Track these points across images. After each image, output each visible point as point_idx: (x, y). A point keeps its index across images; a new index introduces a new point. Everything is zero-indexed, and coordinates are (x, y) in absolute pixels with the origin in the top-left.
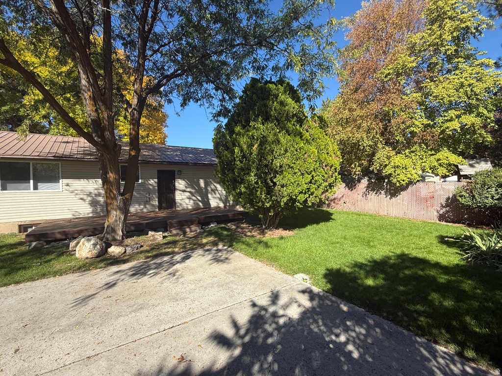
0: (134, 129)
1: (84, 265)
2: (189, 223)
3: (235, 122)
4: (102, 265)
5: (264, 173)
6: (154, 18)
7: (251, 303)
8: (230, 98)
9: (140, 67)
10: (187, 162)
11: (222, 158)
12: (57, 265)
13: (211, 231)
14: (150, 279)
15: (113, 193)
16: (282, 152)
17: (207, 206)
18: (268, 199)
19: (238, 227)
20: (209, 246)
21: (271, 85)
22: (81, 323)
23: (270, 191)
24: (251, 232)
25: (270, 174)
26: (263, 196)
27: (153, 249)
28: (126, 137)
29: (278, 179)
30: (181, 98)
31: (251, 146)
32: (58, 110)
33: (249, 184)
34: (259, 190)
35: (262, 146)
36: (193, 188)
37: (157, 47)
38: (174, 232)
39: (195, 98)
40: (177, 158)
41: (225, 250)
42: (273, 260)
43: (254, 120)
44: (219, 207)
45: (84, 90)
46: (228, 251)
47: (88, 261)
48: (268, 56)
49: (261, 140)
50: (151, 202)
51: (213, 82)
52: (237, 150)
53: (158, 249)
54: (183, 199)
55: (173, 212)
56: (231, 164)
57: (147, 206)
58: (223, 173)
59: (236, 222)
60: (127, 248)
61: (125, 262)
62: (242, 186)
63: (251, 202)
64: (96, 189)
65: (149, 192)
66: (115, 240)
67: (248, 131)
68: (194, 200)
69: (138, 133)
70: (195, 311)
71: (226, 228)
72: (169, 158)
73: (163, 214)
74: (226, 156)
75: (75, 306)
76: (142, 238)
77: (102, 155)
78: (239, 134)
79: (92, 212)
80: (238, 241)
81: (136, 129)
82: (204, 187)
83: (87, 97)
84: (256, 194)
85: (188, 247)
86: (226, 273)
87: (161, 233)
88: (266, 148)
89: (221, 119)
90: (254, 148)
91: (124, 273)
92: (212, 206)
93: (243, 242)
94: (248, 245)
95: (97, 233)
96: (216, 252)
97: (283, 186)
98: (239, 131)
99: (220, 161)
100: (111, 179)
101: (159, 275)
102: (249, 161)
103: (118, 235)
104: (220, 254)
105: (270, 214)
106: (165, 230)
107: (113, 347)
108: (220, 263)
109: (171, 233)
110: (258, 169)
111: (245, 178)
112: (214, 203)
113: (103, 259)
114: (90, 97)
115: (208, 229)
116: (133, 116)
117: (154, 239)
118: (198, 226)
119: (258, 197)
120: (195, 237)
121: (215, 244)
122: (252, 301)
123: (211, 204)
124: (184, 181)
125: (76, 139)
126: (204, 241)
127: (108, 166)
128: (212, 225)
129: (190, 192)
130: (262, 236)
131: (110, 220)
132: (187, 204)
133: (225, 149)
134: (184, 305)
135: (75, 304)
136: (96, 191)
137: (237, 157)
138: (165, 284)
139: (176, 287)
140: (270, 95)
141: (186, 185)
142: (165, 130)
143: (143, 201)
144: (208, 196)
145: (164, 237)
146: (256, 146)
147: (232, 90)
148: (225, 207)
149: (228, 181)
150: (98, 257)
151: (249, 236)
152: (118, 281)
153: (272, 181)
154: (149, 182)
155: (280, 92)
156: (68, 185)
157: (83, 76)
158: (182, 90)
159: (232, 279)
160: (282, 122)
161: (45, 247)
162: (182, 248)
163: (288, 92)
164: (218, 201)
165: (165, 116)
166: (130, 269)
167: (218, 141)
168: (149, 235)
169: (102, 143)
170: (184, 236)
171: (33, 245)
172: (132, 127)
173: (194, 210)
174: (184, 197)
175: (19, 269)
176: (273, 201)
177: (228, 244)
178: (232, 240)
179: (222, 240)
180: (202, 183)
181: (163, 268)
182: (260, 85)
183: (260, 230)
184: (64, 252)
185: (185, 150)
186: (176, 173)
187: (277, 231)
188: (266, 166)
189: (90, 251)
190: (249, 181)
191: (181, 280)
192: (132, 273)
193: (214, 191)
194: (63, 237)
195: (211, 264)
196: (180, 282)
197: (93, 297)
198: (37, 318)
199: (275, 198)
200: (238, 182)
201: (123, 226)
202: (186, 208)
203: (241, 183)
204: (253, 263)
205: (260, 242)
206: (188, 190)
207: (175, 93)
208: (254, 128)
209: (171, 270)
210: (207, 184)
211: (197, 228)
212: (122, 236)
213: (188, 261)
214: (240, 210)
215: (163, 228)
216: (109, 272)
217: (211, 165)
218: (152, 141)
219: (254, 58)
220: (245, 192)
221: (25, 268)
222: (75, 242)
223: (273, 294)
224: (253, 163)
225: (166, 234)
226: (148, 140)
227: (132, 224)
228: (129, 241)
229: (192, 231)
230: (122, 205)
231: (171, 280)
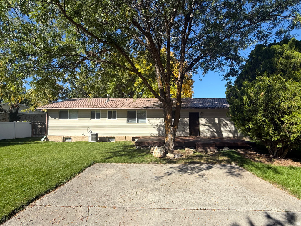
0: (179, 91)
1: (157, 161)
2: (209, 146)
3: (242, 79)
4: (164, 162)
5: (271, 114)
6: (189, 31)
7: (266, 214)
8: (237, 63)
9: (182, 58)
10: (207, 108)
11: (233, 104)
12: (147, 158)
13: (225, 153)
14: (189, 176)
15: (169, 125)
16: (290, 96)
17: (220, 136)
18: (276, 134)
19: (246, 153)
20: (225, 163)
21: (275, 46)
22: (158, 189)
23: (277, 128)
24: (259, 158)
25: (278, 114)
26: (271, 132)
27: (188, 158)
28: (173, 96)
29: (286, 118)
30: (203, 70)
31: (257, 94)
32: (149, 87)
33: (256, 122)
34: (267, 127)
35: (268, 93)
36: (210, 123)
37: (190, 45)
38: (200, 150)
39: (211, 68)
40: (200, 105)
41: (237, 168)
42: (284, 185)
43: (260, 75)
44: (229, 137)
45: (157, 76)
46: (240, 169)
47: (158, 158)
48: (272, 26)
49: (267, 89)
50: (186, 131)
51: (224, 56)
52: (245, 98)
53: (191, 159)
54: (204, 130)
55: (198, 138)
56: (241, 108)
57: (184, 133)
58: (234, 114)
59: (245, 149)
60: (175, 155)
61: (175, 163)
62: (250, 123)
63: (259, 136)
64: (160, 123)
65: (185, 125)
66: (169, 150)
67: (255, 83)
68: (211, 131)
69: (180, 93)
70: (219, 204)
71: (236, 152)
72: (196, 105)
73: (192, 138)
74: (236, 102)
75: (155, 180)
76: (182, 151)
77: (164, 106)
78: (247, 86)
79: (158, 134)
80: (248, 164)
81: (180, 91)
82: (218, 123)
83: (159, 79)
84: (264, 130)
85: (210, 161)
86: (240, 185)
87: (193, 149)
88: (272, 94)
89: (230, 78)
90: (260, 95)
91: (174, 169)
92: (224, 136)
93: (253, 165)
94: (257, 167)
95: (161, 145)
96: (230, 168)
97: (292, 124)
98: (247, 84)
99: (231, 106)
100: (168, 118)
101: (193, 175)
102: (256, 105)
103: (171, 147)
104: (233, 170)
105: (278, 146)
106: (195, 149)
107: (174, 208)
108: (234, 176)
109: (198, 150)
110: (265, 111)
111: (253, 117)
112: (225, 134)
113: (164, 159)
114: (160, 78)
115: (222, 151)
116: (178, 85)
117: (189, 153)
118: (215, 148)
119: (265, 132)
120: (214, 155)
121: (229, 162)
122: (266, 213)
123: (223, 134)
124: (205, 119)
125: (152, 99)
126: (221, 159)
127: (167, 111)
128: (225, 149)
129: (208, 126)
130: (270, 163)
131: (167, 139)
132: (207, 134)
133: (235, 98)
134: (211, 198)
135: (155, 179)
136: (160, 124)
137: (245, 103)
138: (198, 181)
139: (205, 185)
140: (274, 53)
141: (206, 122)
142: (192, 89)
143: (181, 130)
144: (221, 129)
145: (194, 152)
146: (262, 93)
147: (239, 57)
148: (234, 137)
149: (238, 119)
150: (162, 157)
151: (257, 161)
152: (173, 172)
153: (280, 120)
154: (185, 119)
155: (286, 49)
156: (149, 121)
157: (157, 69)
158: (204, 65)
159: (245, 190)
160: (289, 72)
161: (142, 149)
162: (206, 161)
163: (295, 47)
164: (228, 132)
165: (192, 81)
166: (178, 167)
167: (230, 93)
168: (186, 150)
169: (165, 100)
170: (206, 153)
171: (137, 147)
172: (178, 90)
173: (211, 137)
174: (205, 129)
175: (134, 157)
176: (281, 136)
177: (240, 164)
178: (243, 162)
179: (234, 161)
180: (217, 121)
181: (196, 171)
182: (264, 48)
183: (267, 158)
184: (149, 153)
185: (205, 100)
186: (200, 114)
187: (286, 161)
188: (273, 108)
189: (159, 154)
190: (256, 120)
191: (208, 181)
192: (179, 170)
193: (225, 126)
194: (148, 145)
195: (227, 176)
196: (206, 182)
197: (162, 177)
198: (142, 181)
199: (284, 134)
200: (246, 120)
201: (173, 143)
202: (206, 136)
203: (249, 121)
204: (263, 183)
205: (269, 168)
206: (207, 124)
207: (199, 68)
208: (260, 80)
209: (200, 173)
210: (220, 121)
211: (215, 150)
212: (173, 148)
213: (210, 170)
214: (246, 140)
215: (193, 146)
216: (167, 166)
217: (223, 109)
218: (186, 96)
219: (259, 31)
220: (253, 128)
221: (135, 157)
222: (153, 148)
223: (288, 213)
224: (261, 106)
225: (195, 151)
226: (183, 96)
227: (177, 143)
228: (176, 151)
229: (212, 151)
230: (173, 132)
231: (201, 179)
